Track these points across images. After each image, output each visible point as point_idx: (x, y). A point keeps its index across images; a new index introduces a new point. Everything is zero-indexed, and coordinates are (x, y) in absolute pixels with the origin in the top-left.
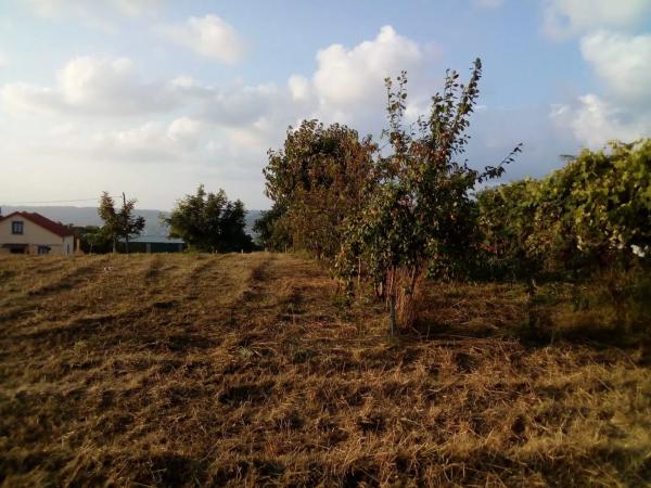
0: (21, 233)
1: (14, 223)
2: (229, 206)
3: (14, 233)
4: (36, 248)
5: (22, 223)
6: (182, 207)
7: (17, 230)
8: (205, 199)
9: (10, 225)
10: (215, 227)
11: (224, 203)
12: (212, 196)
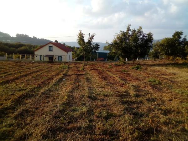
0: (52, 51)
1: (49, 47)
2: (144, 36)
3: (49, 50)
4: (58, 57)
5: (52, 47)
6: (118, 38)
7: (50, 49)
8: (130, 33)
9: (48, 47)
10: (137, 48)
11: (141, 34)
12: (134, 31)
